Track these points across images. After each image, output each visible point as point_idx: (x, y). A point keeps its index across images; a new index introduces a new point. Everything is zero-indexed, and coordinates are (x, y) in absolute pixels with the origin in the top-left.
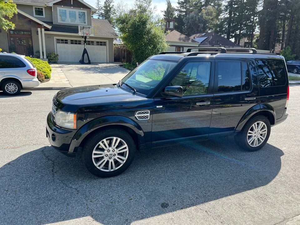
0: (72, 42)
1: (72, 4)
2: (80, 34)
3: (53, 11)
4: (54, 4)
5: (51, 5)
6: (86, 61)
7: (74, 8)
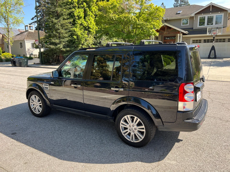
0: (205, 41)
1: (211, 10)
2: (208, 34)
3: (194, 19)
4: (195, 14)
5: (193, 15)
6: (212, 56)
7: (212, 13)
